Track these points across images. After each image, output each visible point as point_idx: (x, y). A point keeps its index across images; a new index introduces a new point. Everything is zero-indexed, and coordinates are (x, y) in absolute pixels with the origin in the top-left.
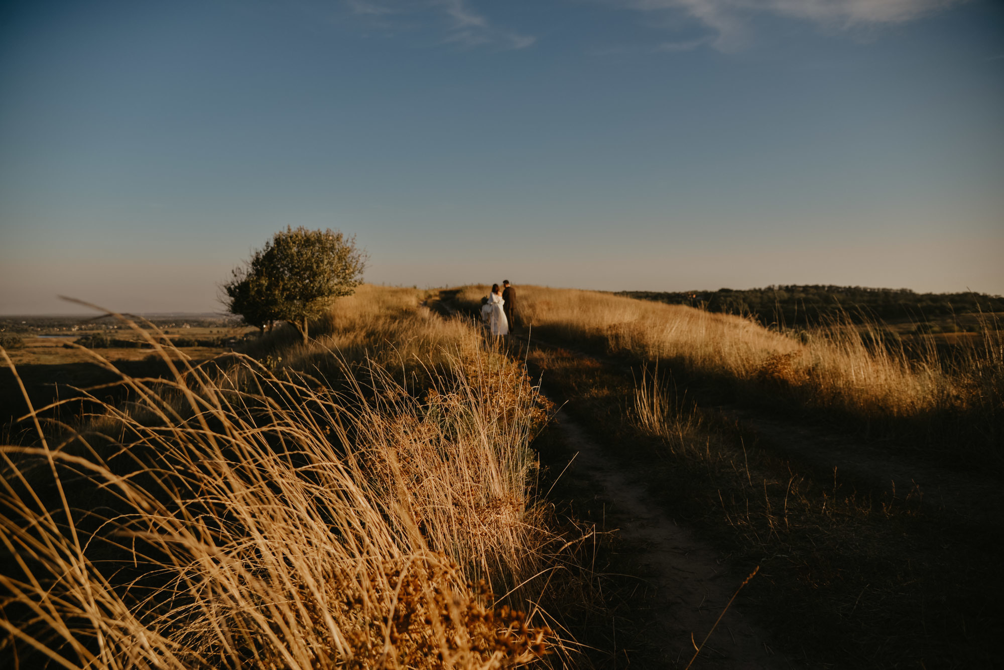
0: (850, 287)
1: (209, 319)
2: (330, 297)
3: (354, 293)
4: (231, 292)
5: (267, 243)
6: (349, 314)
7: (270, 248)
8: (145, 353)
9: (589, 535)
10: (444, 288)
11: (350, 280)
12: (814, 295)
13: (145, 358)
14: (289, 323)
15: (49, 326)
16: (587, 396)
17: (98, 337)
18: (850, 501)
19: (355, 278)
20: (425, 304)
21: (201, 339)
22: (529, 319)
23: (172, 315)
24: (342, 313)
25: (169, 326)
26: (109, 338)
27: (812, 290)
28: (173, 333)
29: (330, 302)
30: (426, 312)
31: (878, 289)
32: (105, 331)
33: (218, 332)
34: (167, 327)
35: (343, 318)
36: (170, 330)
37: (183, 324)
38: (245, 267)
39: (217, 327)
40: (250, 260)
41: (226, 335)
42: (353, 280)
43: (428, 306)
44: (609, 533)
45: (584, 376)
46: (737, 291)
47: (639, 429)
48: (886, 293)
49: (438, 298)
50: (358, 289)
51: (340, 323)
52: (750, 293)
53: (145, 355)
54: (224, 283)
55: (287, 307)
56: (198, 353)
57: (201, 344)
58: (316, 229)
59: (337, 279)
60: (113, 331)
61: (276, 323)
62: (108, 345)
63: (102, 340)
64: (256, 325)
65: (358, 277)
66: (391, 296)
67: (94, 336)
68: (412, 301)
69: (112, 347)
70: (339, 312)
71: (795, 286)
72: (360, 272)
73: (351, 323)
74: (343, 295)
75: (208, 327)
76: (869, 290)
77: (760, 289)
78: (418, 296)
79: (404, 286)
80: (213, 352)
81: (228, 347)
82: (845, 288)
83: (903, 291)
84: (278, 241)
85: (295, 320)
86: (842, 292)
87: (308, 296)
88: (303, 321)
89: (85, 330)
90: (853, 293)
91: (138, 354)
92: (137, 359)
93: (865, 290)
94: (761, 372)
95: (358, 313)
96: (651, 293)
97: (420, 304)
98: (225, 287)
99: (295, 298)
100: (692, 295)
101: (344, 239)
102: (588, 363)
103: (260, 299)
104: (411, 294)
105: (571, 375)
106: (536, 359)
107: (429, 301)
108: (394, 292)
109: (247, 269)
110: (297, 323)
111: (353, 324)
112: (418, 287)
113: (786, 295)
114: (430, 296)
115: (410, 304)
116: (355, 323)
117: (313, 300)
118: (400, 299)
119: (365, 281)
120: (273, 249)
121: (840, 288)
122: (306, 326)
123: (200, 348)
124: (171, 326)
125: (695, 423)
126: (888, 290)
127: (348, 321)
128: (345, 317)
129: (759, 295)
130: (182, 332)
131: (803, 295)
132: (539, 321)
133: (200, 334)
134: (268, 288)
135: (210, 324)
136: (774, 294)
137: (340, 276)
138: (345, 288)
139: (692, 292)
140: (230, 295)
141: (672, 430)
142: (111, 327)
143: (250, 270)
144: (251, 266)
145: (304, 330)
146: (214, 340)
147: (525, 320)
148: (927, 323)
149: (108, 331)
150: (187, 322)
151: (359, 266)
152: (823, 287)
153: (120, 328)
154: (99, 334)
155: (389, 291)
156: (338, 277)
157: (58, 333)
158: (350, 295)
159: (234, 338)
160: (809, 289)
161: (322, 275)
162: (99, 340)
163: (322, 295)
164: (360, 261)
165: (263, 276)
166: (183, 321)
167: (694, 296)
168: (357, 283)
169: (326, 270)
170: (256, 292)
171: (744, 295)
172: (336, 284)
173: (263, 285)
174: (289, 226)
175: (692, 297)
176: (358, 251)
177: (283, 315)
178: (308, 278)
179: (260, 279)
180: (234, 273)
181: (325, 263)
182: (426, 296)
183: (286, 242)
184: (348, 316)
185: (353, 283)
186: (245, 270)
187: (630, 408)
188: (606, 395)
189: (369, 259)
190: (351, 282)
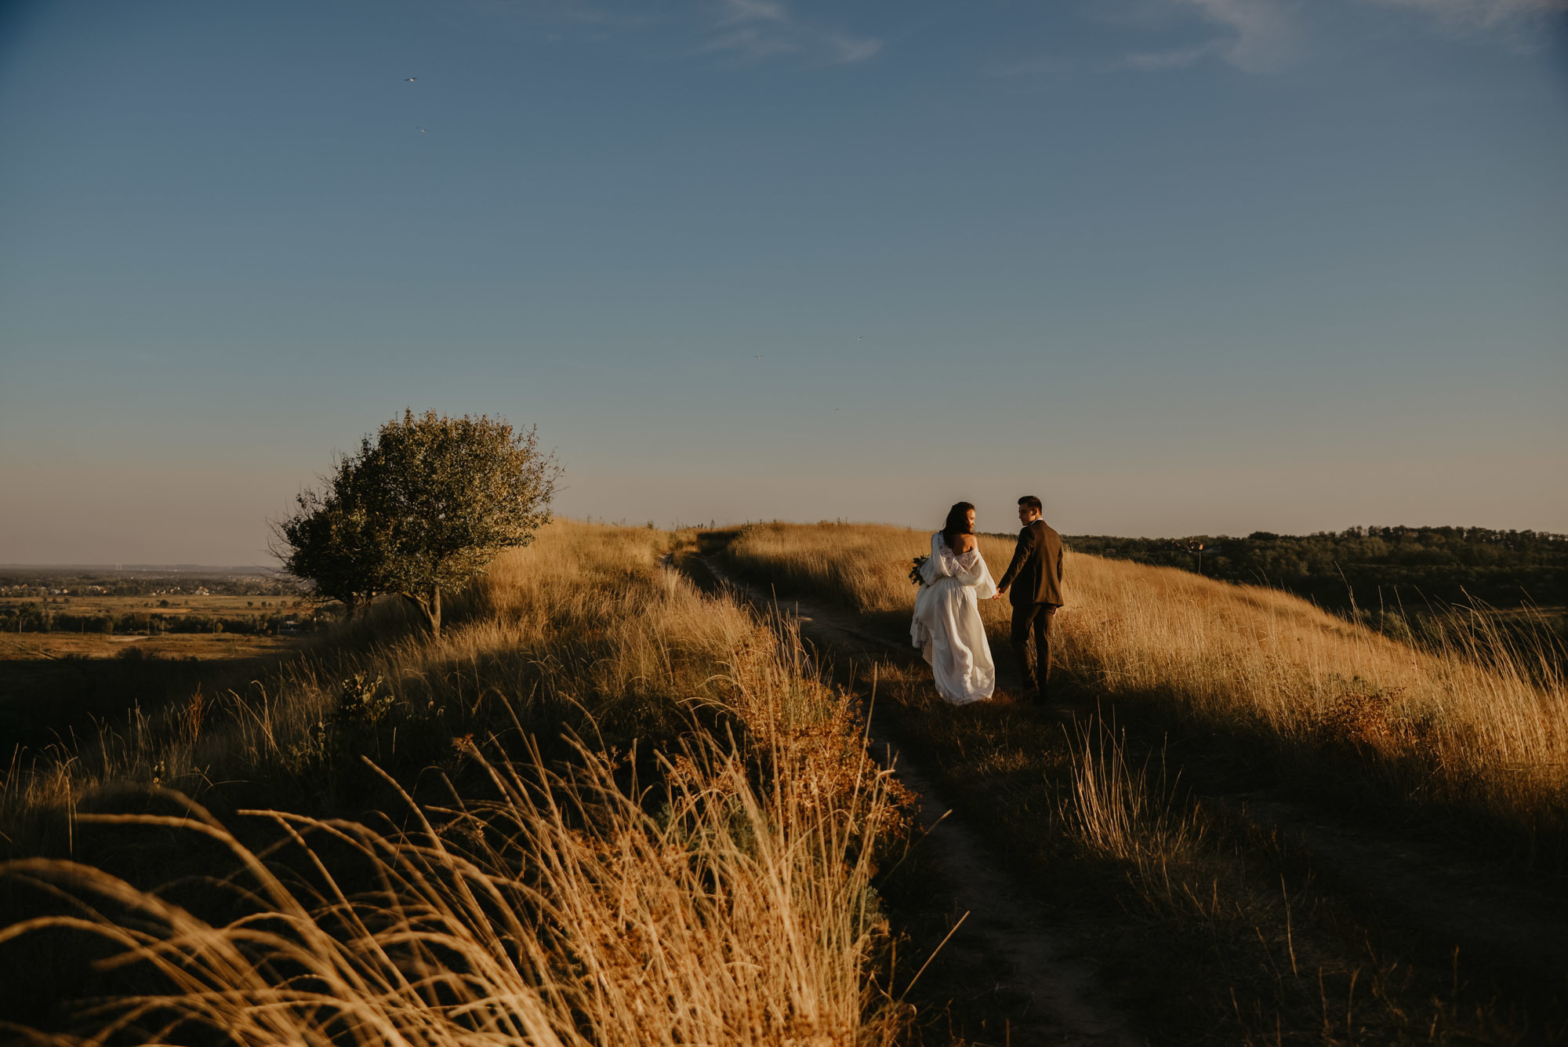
0: (1513, 532)
1: (247, 580)
2: (485, 548)
3: (533, 540)
4: (292, 534)
5: (365, 443)
6: (522, 582)
7: (370, 453)
8: (120, 642)
10: (707, 527)
11: (526, 514)
12: (1441, 546)
13: (120, 654)
14: (404, 596)
16: (983, 768)
17: (31, 610)
19: (535, 511)
20: (670, 561)
21: (229, 618)
22: (874, 595)
23: (175, 571)
24: (508, 579)
25: (168, 592)
26: (52, 613)
27: (1436, 538)
28: (176, 605)
29: (485, 557)
30: (671, 580)
32: (45, 600)
33: (264, 604)
34: (164, 592)
35: (508, 589)
36: (170, 599)
37: (197, 588)
39: (261, 594)
40: (334, 474)
41: (279, 612)
42: (530, 515)
43: (676, 567)
45: (979, 726)
46: (1285, 538)
47: (1084, 842)
49: (694, 549)
50: (541, 532)
51: (502, 599)
52: (1312, 541)
53: (120, 648)
54: (283, 520)
55: (401, 567)
56: (223, 646)
57: (231, 627)
58: (460, 417)
59: (499, 514)
60: (60, 600)
61: (379, 598)
62: (49, 627)
63: (38, 616)
64: (338, 597)
65: (540, 508)
66: (604, 543)
67: (24, 609)
68: (643, 555)
69: (56, 630)
70: (502, 576)
72: (545, 499)
73: (524, 596)
74: (511, 544)
75: (245, 594)
77: (1333, 535)
78: (655, 545)
79: (629, 525)
80: (254, 643)
81: (282, 634)
82: (1502, 533)
84: (387, 440)
85: (416, 591)
86: (1497, 541)
87: (443, 545)
88: (432, 595)
89: (7, 595)
91: (107, 645)
92: (104, 655)
93: (1544, 538)
94: (1324, 728)
95: (539, 578)
96: (1115, 539)
97: (660, 560)
98: (284, 526)
99: (417, 548)
100: (1197, 545)
101: (514, 435)
103: (350, 549)
104: (643, 540)
105: (955, 723)
107: (678, 554)
108: (610, 537)
109: (324, 492)
110: (422, 600)
111: (527, 601)
112: (655, 526)
113: (1382, 547)
114: (679, 545)
115: (639, 560)
116: (531, 599)
117: (452, 553)
118: (621, 549)
119: (553, 516)
120: (375, 454)
122: (438, 604)
123: (228, 635)
124: (172, 591)
125: (1193, 835)
127: (519, 594)
128: (513, 586)
129: (1330, 545)
130: (194, 604)
131: (1418, 547)
132: (891, 600)
133: (227, 608)
134: (367, 531)
135: (249, 589)
136: (1361, 543)
137: (505, 507)
138: (514, 531)
139: (1196, 538)
140: (293, 544)
141: (1147, 847)
142: (57, 592)
143: (333, 495)
144: (333, 487)
145: (433, 611)
146: (255, 621)
147: (865, 600)
149: (50, 600)
150: (205, 583)
151: (542, 488)
152: (1460, 531)
153: (74, 593)
154: (32, 604)
155: (600, 535)
156: (502, 509)
158: (525, 544)
159: (294, 617)
160: (1430, 534)
161: (469, 506)
162: (32, 617)
163: (470, 544)
164: (545, 478)
165: (356, 507)
166: (197, 583)
167: (1201, 547)
168: (538, 521)
169: (479, 497)
170: (343, 536)
171: (1300, 546)
172: (496, 523)
173: (355, 524)
174: (408, 412)
175: (1197, 549)
176: (540, 457)
177: (394, 582)
178: (443, 510)
179: (351, 513)
180: (300, 500)
181: (476, 483)
182: (672, 545)
183: (402, 442)
184: (519, 585)
185: (532, 521)
186: (322, 498)
187: (1067, 801)
188: (1021, 766)
189: (562, 474)
190: (527, 518)
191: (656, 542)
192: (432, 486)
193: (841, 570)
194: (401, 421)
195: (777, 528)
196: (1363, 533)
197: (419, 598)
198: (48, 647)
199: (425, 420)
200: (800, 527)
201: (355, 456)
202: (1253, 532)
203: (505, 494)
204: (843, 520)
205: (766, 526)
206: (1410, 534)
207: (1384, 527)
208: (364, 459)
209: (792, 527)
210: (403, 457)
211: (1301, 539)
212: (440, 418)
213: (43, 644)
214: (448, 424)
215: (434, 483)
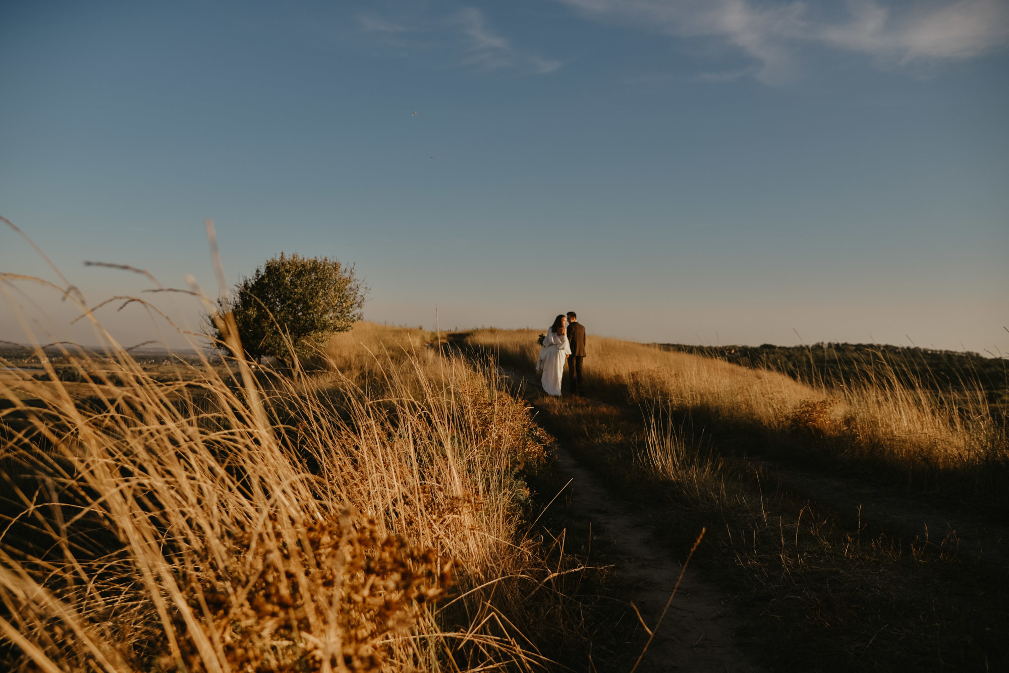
0: (908, 348)
1: (192, 356)
2: (325, 332)
3: (352, 328)
5: (258, 271)
6: (345, 354)
7: (260, 276)
9: (579, 569)
10: (453, 330)
11: (348, 314)
12: (868, 355)
14: (278, 359)
15: (16, 357)
16: (598, 441)
17: (69, 371)
18: (876, 544)
19: (353, 313)
20: (430, 346)
23: (152, 351)
24: (338, 352)
25: (147, 363)
27: (865, 350)
28: (152, 370)
29: (324, 338)
30: (430, 354)
31: (941, 351)
34: (145, 363)
35: (337, 357)
36: (148, 367)
37: (164, 361)
38: (233, 296)
40: (239, 288)
42: (350, 315)
43: (434, 348)
44: (602, 568)
45: (597, 422)
46: (780, 348)
47: (651, 471)
48: (949, 355)
49: (445, 341)
50: (357, 325)
51: (334, 363)
52: (796, 350)
54: (209, 313)
55: (276, 342)
58: (312, 258)
59: (332, 313)
63: (73, 375)
65: (356, 311)
66: (393, 335)
68: (415, 342)
70: (334, 350)
71: (846, 344)
72: (360, 306)
73: (346, 362)
74: (339, 331)
76: (930, 352)
78: (423, 338)
79: (409, 326)
82: (902, 348)
83: (969, 354)
84: (270, 269)
85: (284, 355)
87: (301, 330)
90: (912, 354)
93: (925, 352)
94: (794, 420)
95: (355, 352)
97: (425, 345)
98: (209, 317)
100: (730, 350)
101: (342, 268)
102: (605, 410)
104: (416, 334)
105: (584, 421)
106: (547, 405)
107: (435, 343)
108: (397, 332)
111: (348, 364)
112: (423, 328)
114: (436, 338)
115: (413, 345)
116: (350, 363)
117: (305, 335)
118: (403, 339)
119: (365, 316)
120: (263, 277)
121: (897, 348)
124: (149, 362)
125: (714, 468)
126: (951, 352)
127: (343, 361)
128: (340, 356)
131: (855, 355)
135: (193, 362)
137: (336, 309)
138: (340, 323)
139: (730, 347)
143: (238, 300)
144: (238, 295)
145: (293, 367)
148: (995, 391)
150: (168, 358)
151: (358, 299)
153: (94, 362)
155: (392, 331)
156: (334, 311)
157: (26, 365)
158: (347, 331)
160: (862, 348)
161: (316, 307)
162: (70, 375)
163: (315, 329)
164: (359, 294)
165: (251, 306)
166: (164, 358)
167: (733, 352)
168: (355, 318)
169: (321, 303)
170: (243, 323)
171: (789, 352)
172: (331, 318)
173: (251, 316)
174: (282, 254)
175: (730, 353)
176: (357, 282)
177: (271, 350)
178: (301, 311)
179: (248, 310)
180: (219, 302)
181: (320, 294)
182: (432, 339)
183: (278, 270)
184: (344, 355)
185: (351, 318)
186: (231, 300)
187: (643, 451)
188: (620, 441)
189: (370, 291)
190: (349, 316)
191: (423, 336)
192: (294, 295)
193: (527, 351)
194: (278, 259)
195: (492, 331)
196: (824, 346)
197: (286, 360)
198: (79, 392)
199: (292, 258)
200: (506, 331)
201: (251, 278)
202: (762, 343)
203: (336, 301)
204: (530, 328)
205: (486, 330)
206: (850, 348)
207: (836, 342)
208: (256, 280)
209: (500, 331)
210: (279, 279)
211: (789, 349)
212: (301, 258)
213: (76, 390)
214: (305, 260)
215: (295, 294)
